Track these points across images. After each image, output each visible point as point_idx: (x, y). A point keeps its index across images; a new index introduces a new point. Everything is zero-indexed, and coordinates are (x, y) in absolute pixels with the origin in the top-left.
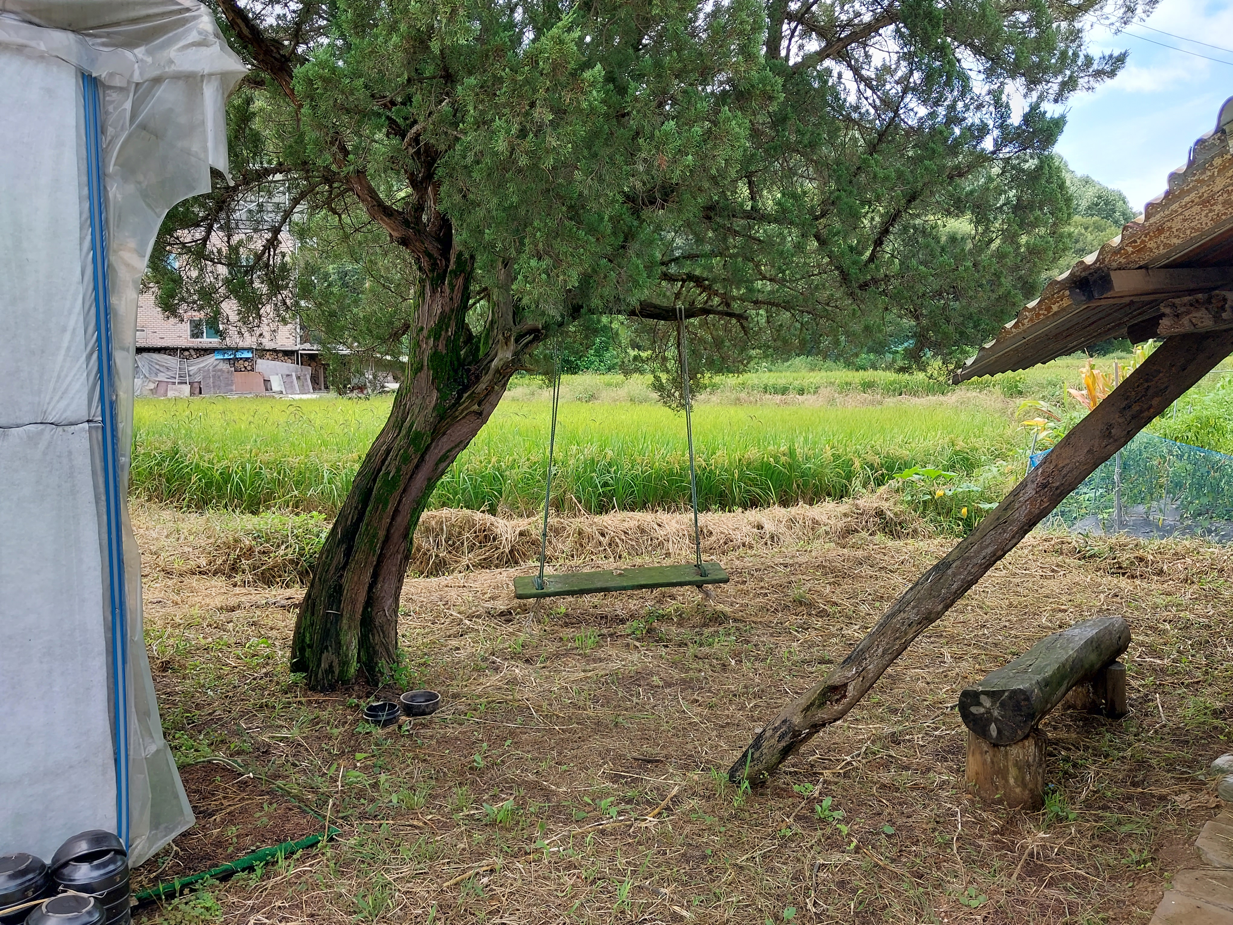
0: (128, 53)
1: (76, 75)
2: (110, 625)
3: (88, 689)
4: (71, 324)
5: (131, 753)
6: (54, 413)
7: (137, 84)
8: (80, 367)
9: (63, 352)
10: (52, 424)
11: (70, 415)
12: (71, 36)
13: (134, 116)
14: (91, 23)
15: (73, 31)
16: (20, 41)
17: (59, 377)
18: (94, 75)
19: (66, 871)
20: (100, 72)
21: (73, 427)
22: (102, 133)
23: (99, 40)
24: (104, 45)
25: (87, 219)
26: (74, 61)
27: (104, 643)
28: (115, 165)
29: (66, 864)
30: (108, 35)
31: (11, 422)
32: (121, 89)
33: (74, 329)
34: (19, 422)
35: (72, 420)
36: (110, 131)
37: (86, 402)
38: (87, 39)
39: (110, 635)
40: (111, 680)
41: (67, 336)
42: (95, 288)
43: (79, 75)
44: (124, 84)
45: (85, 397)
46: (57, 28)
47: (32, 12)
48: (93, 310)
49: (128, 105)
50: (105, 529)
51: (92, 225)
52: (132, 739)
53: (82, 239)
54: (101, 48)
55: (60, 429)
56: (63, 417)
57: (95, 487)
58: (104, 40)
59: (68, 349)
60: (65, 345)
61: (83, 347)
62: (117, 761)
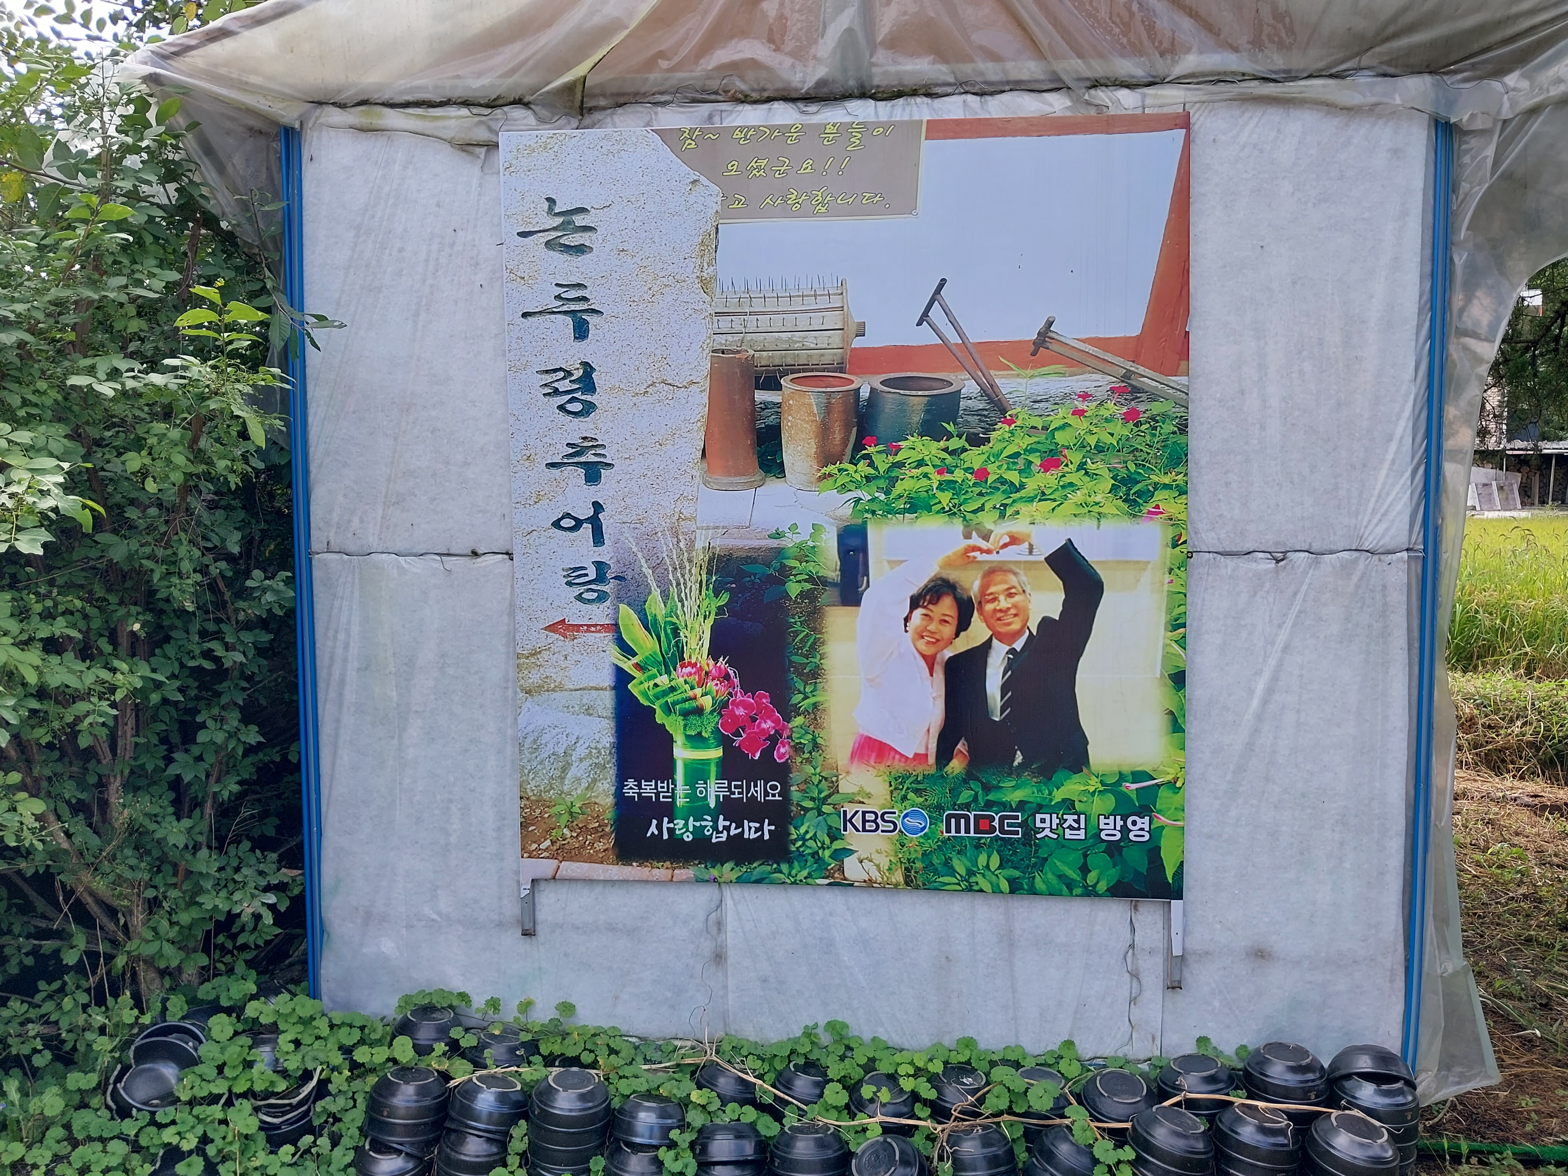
0: (1496, 85)
1: (1429, 126)
2: (1412, 801)
3: (1382, 874)
4: (1399, 431)
5: (1426, 964)
6: (1371, 539)
7: (1505, 122)
8: (1405, 484)
9: (1386, 465)
10: (1367, 551)
11: (1387, 542)
12: (1427, 79)
13: (1496, 163)
14: (1454, 57)
15: (1430, 72)
16: (1372, 100)
17: (1379, 496)
18: (1453, 120)
19: (1348, 1084)
20: (1461, 116)
21: (1390, 556)
22: (1453, 191)
23: (1459, 76)
24: (1466, 80)
25: (1426, 302)
26: (1429, 108)
27: (1404, 822)
28: (1468, 229)
29: (1348, 1077)
30: (1473, 66)
31: (1325, 547)
32: (1483, 132)
33: (1402, 438)
34: (1333, 547)
35: (1390, 547)
36: (1465, 186)
37: (1408, 527)
38: (1445, 77)
39: (1411, 814)
40: (1409, 869)
41: (1393, 447)
42: (1430, 386)
43: (1433, 124)
44: (1488, 125)
45: (1406, 518)
46: (1413, 73)
47: (1389, 63)
48: (1424, 414)
49: (1490, 151)
50: (1415, 682)
51: (1432, 309)
52: (1427, 948)
53: (1419, 327)
54: (1462, 86)
55: (1376, 557)
56: (1381, 544)
57: (1409, 630)
58: (1465, 74)
59: (1393, 461)
60: (1390, 456)
61: (1409, 459)
62: (1408, 970)
